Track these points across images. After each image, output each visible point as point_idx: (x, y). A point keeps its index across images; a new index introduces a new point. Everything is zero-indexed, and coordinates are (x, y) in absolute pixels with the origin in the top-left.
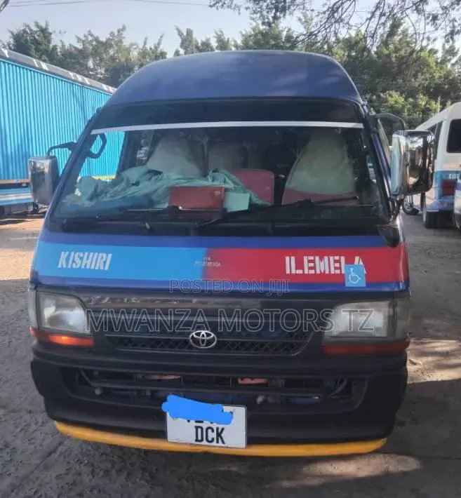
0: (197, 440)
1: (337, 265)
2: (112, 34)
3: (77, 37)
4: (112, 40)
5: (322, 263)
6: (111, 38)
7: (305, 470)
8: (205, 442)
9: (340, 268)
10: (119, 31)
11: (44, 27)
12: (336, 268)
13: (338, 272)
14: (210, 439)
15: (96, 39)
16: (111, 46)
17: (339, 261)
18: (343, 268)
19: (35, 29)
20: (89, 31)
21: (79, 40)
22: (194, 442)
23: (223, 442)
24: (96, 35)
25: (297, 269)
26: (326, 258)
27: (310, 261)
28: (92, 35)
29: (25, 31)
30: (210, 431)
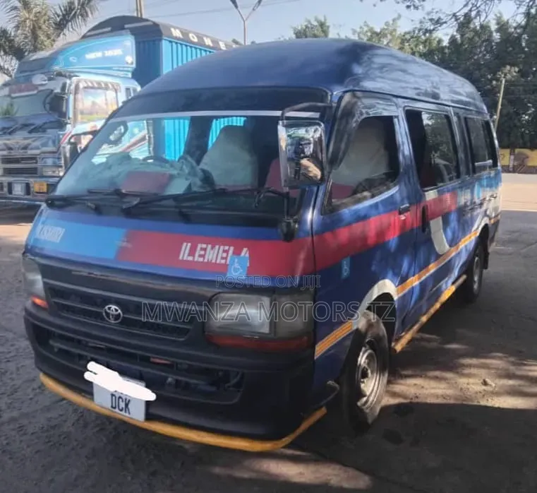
0: (112, 407)
1: (225, 255)
2: (387, 24)
3: (353, 29)
4: (386, 29)
5: (212, 252)
6: (386, 27)
7: (247, 463)
8: (117, 410)
9: (226, 258)
10: (394, 20)
11: (323, 20)
12: (222, 258)
13: (223, 261)
14: (121, 408)
15: (371, 30)
16: (385, 36)
17: (227, 252)
18: (229, 258)
19: (316, 23)
20: (365, 22)
21: (354, 32)
22: (110, 408)
23: (129, 413)
24: (371, 26)
25: (189, 255)
26: (217, 247)
27: (202, 249)
28: (368, 26)
29: (307, 27)
30: (121, 400)
